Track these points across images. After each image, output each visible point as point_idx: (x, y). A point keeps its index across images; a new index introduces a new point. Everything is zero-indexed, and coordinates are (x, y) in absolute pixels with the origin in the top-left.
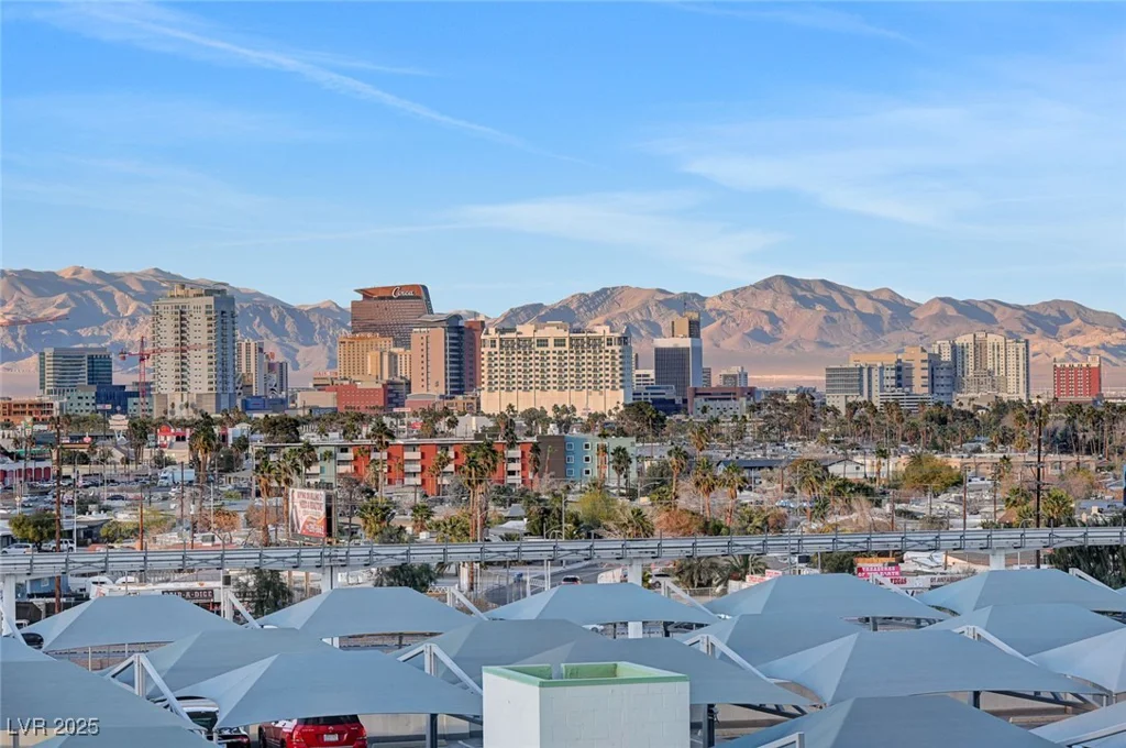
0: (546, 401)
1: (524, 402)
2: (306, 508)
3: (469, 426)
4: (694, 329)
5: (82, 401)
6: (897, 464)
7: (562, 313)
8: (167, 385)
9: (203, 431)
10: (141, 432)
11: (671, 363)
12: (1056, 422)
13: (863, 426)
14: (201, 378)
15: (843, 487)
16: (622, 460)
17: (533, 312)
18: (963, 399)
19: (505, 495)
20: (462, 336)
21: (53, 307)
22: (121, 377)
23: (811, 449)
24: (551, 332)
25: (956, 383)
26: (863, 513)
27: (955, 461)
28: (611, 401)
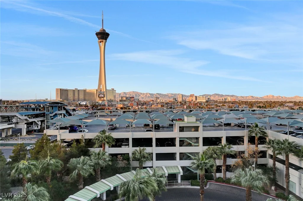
0: (201, 101)
1: (199, 101)
2: (185, 107)
3: (196, 102)
4: (210, 97)
5: (175, 101)
6: (221, 105)
7: (202, 96)
8: (179, 100)
9: (180, 102)
10: (177, 102)
11: (208, 98)
12: (232, 102)
13: (220, 102)
14: (181, 99)
15: (218, 106)
16: (205, 104)
17: (201, 96)
18: (226, 101)
19: (198, 106)
20: (196, 97)
21: (173, 95)
22: (177, 99)
23: (217, 104)
24: (201, 97)
25: (226, 100)
26: (219, 107)
27: (225, 104)
28: (205, 101)
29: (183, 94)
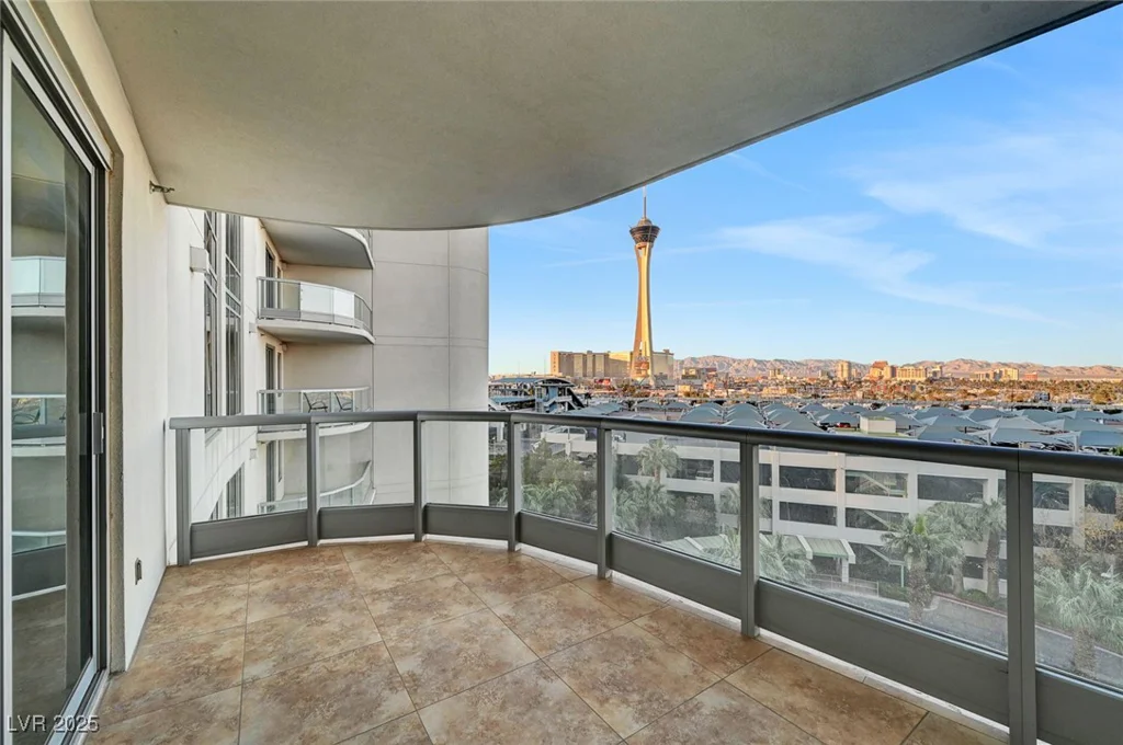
0: (910, 379)
1: (903, 379)
2: (859, 394)
3: (894, 382)
4: (941, 368)
5: (826, 378)
6: (982, 391)
7: (913, 365)
8: (839, 376)
9: (844, 383)
10: (834, 383)
11: (935, 373)
12: (1023, 384)
13: (977, 384)
14: (846, 375)
15: (969, 394)
16: (922, 388)
17: (908, 365)
18: (1001, 380)
19: (899, 393)
20: (893, 369)
21: (822, 364)
22: (832, 375)
23: (964, 387)
24: (911, 368)
25: (1000, 377)
26: (972, 398)
27: (997, 390)
28: (923, 379)
29: (852, 361)
